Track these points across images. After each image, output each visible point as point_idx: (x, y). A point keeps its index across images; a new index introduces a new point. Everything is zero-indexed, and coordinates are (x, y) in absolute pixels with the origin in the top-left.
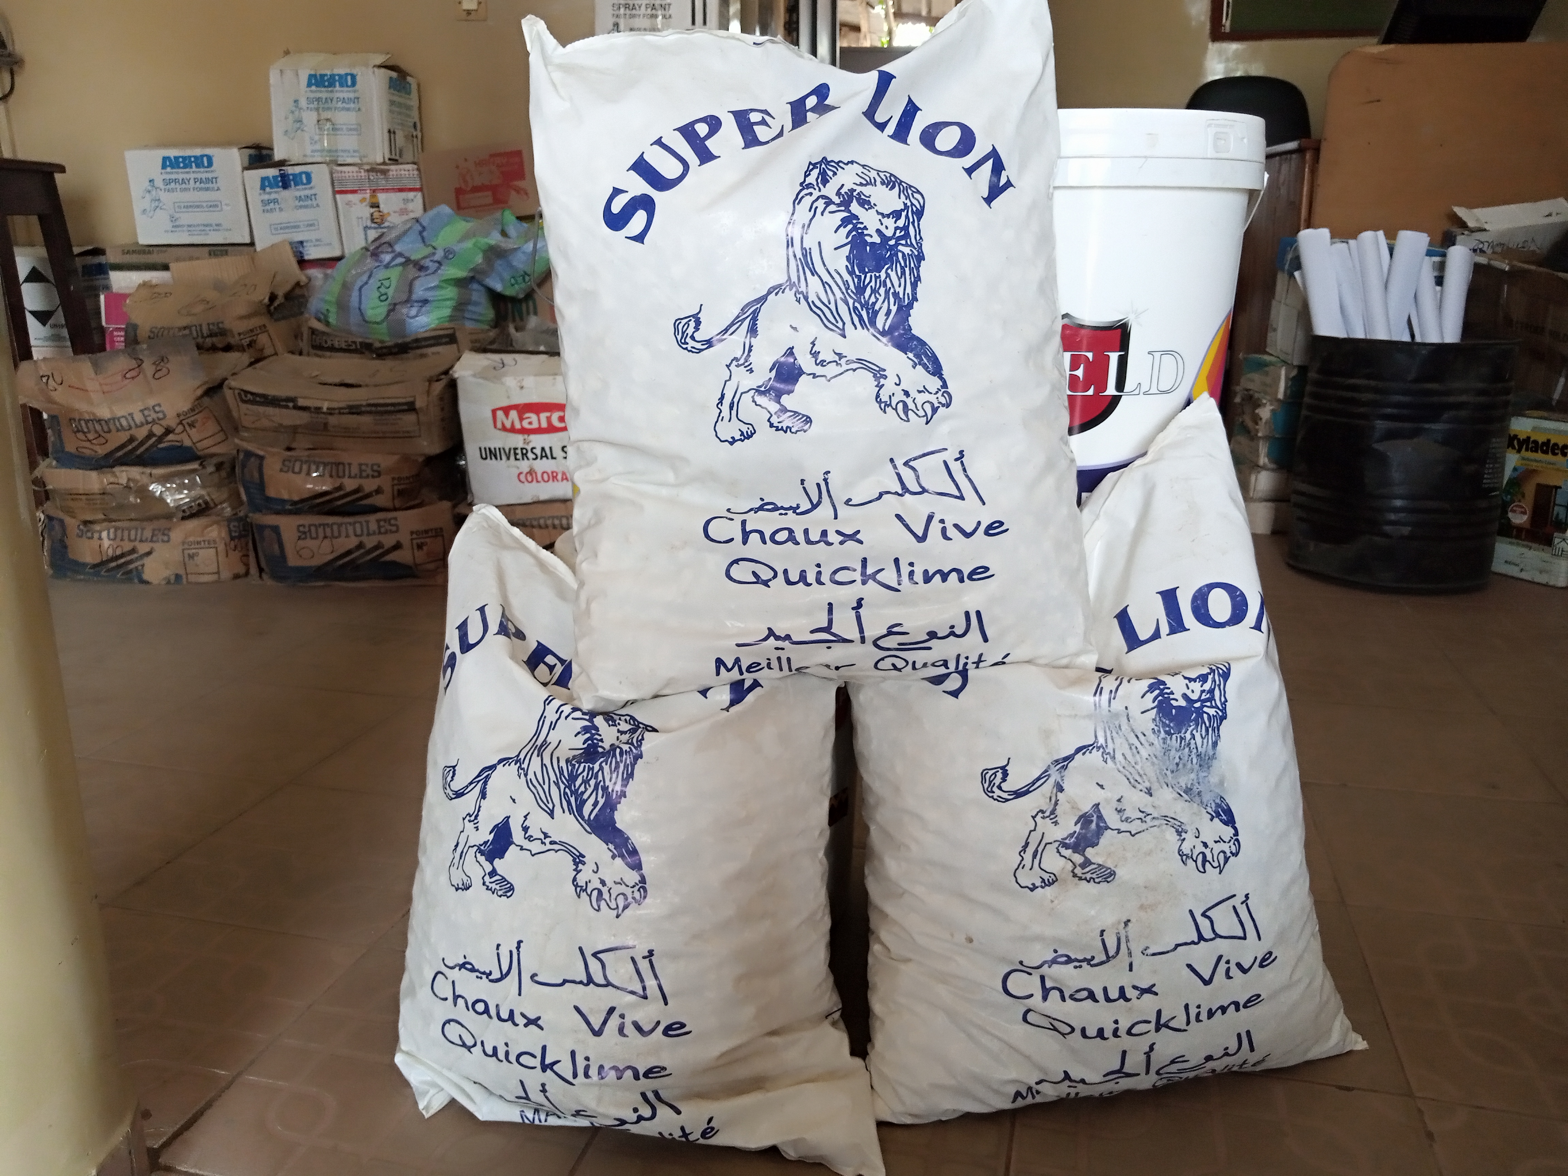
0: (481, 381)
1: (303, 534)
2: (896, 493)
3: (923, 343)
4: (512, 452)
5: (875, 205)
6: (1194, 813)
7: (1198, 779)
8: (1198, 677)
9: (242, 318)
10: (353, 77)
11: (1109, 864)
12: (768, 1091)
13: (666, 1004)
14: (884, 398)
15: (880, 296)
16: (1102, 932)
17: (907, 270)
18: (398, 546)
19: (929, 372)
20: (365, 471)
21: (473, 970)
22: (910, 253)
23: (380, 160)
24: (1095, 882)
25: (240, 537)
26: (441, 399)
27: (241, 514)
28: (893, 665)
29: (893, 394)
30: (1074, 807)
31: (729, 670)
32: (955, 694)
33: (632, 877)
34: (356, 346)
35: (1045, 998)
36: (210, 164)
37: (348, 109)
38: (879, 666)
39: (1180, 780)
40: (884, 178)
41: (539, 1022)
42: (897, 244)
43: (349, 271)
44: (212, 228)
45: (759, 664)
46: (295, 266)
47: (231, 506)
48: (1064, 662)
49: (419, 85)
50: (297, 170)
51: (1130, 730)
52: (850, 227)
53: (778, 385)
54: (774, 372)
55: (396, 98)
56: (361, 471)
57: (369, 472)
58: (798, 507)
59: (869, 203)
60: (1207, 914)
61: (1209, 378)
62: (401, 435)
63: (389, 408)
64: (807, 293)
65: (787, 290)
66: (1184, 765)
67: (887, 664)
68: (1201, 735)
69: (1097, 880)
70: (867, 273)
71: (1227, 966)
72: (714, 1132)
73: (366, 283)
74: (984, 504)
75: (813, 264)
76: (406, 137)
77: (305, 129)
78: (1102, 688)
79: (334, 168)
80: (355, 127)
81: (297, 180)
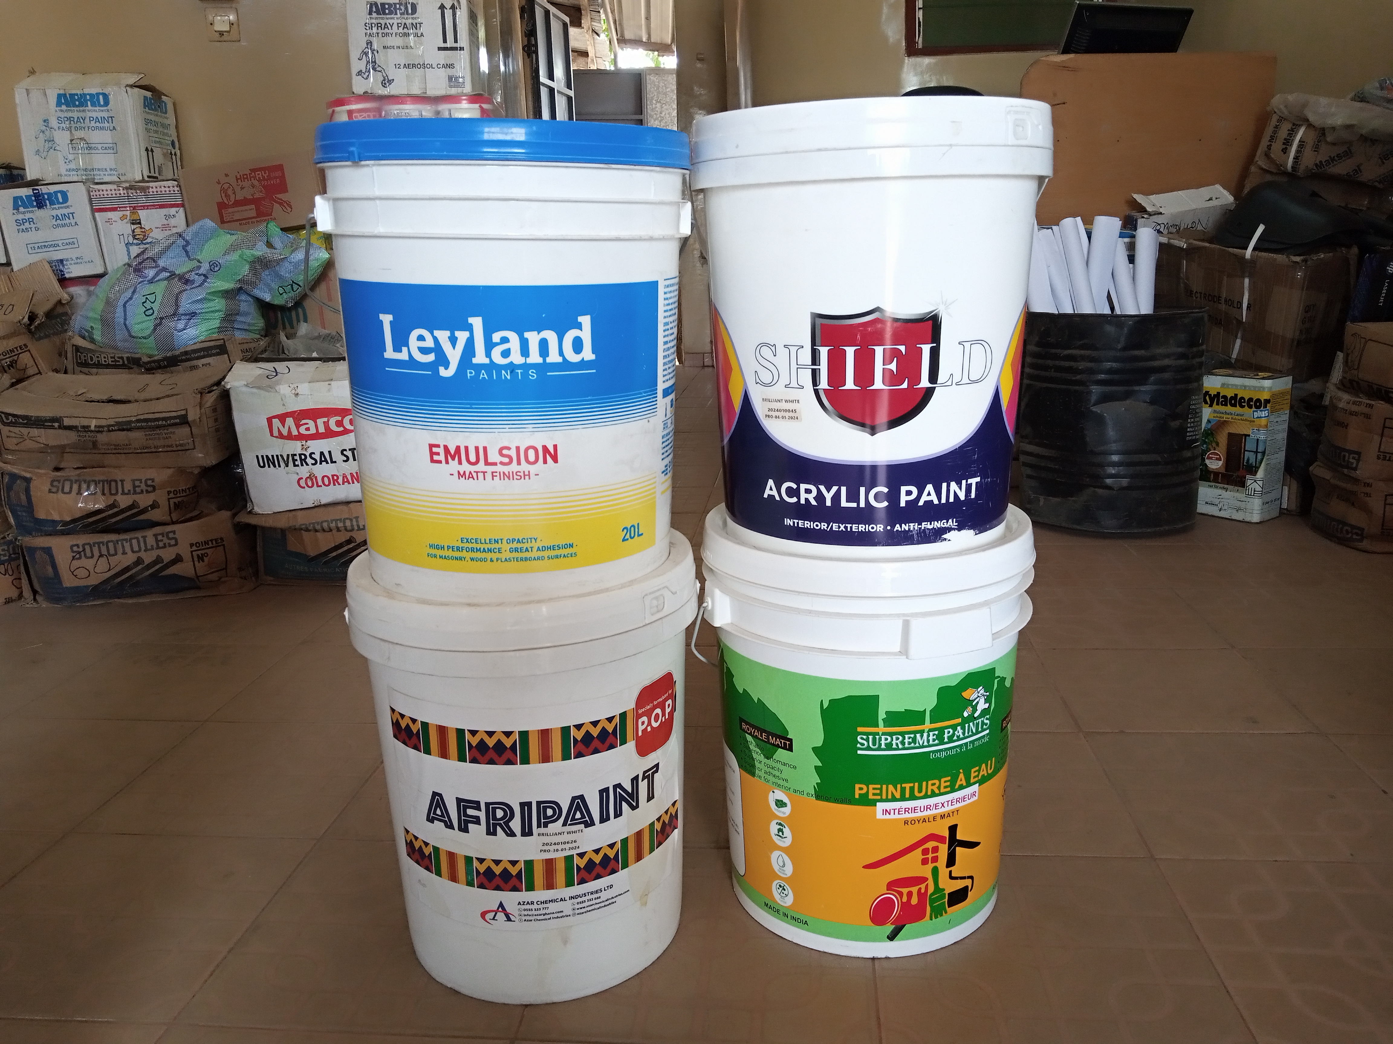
0: (254, 390)
1: (78, 554)
4: (290, 458)
9: (1, 339)
10: (106, 96)
18: (178, 559)
20: (139, 487)
23: (139, 177)
25: (10, 560)
26: (215, 410)
27: (9, 538)
34: (124, 362)
37: (102, 128)
43: (112, 287)
46: (56, 285)
49: (174, 104)
50: (53, 189)
55: (152, 118)
56: (135, 487)
57: (143, 486)
62: (175, 449)
63: (161, 423)
73: (131, 298)
76: (164, 155)
77: (57, 148)
79: (91, 186)
80: (111, 145)
81: (52, 199)
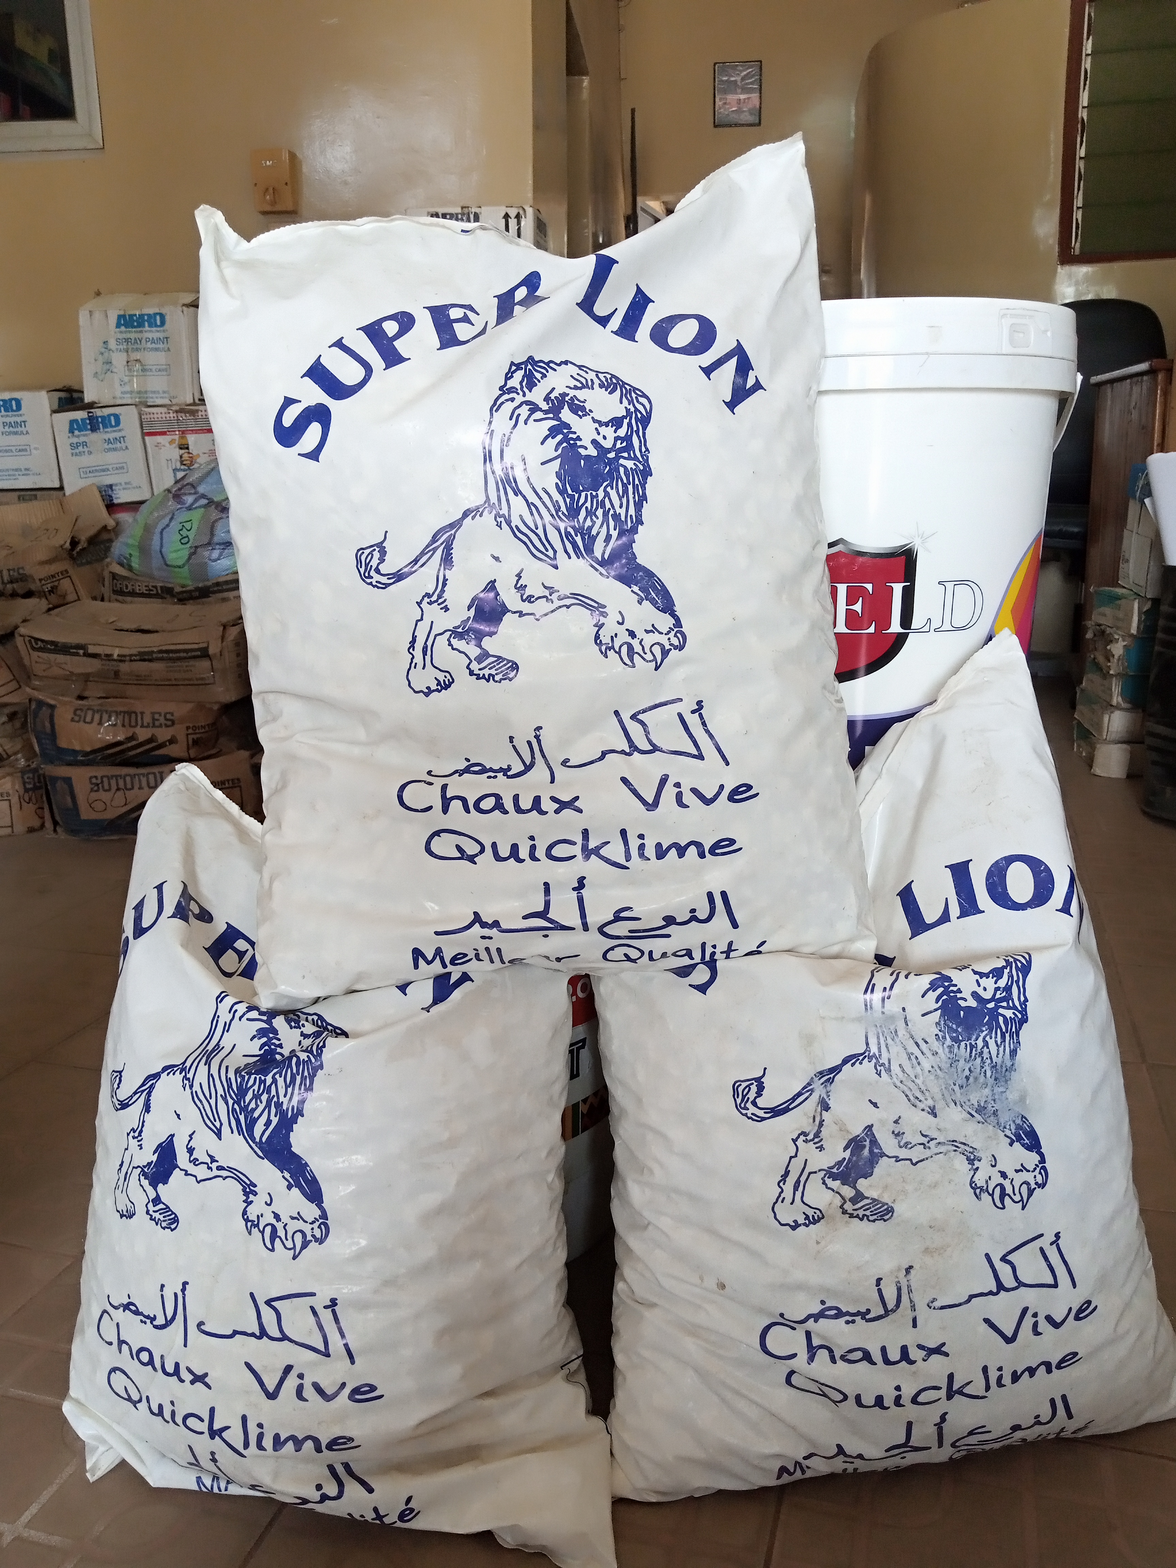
1: (96, 786)
2: (623, 752)
3: (650, 574)
5: (591, 411)
6: (989, 1137)
7: (993, 1095)
8: (991, 971)
9: (43, 563)
10: (162, 316)
11: (886, 1199)
12: (484, 1462)
13: (353, 1362)
14: (605, 639)
15: (598, 518)
16: (879, 1280)
17: (630, 487)
19: (658, 608)
20: (158, 720)
21: (137, 1313)
22: (634, 467)
23: (190, 401)
24: (869, 1221)
26: (237, 644)
27: (34, 766)
28: (626, 955)
29: (616, 635)
30: (843, 1129)
31: (429, 963)
32: (703, 988)
33: (311, 1211)
34: (157, 591)
35: (811, 1359)
36: (19, 407)
37: (157, 349)
38: (609, 956)
39: (971, 1098)
40: (604, 379)
41: (207, 1380)
42: (617, 458)
43: (151, 513)
44: (20, 473)
45: (465, 955)
46: (104, 510)
47: (24, 757)
48: (835, 949)
50: (106, 412)
51: (909, 1036)
52: (560, 437)
53: (476, 626)
54: (473, 610)
56: (154, 719)
57: (162, 721)
58: (509, 768)
59: (583, 409)
60: (1009, 1258)
61: (1014, 611)
62: (196, 682)
63: (182, 655)
64: (509, 515)
65: (486, 513)
66: (976, 1079)
67: (618, 954)
68: (996, 1042)
69: (871, 1218)
70: (583, 491)
71: (1035, 1319)
72: (414, 1514)
73: (168, 525)
74: (727, 764)
75: (515, 482)
77: (115, 370)
78: (874, 985)
79: (143, 409)
80: (164, 367)
81: (106, 422)
